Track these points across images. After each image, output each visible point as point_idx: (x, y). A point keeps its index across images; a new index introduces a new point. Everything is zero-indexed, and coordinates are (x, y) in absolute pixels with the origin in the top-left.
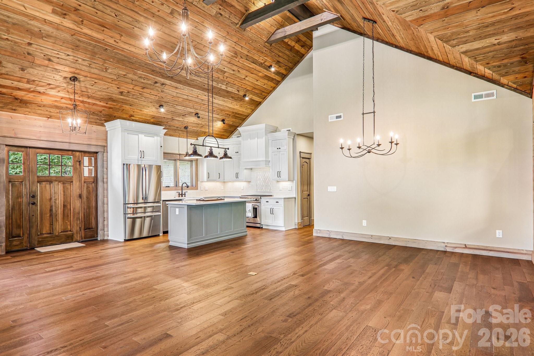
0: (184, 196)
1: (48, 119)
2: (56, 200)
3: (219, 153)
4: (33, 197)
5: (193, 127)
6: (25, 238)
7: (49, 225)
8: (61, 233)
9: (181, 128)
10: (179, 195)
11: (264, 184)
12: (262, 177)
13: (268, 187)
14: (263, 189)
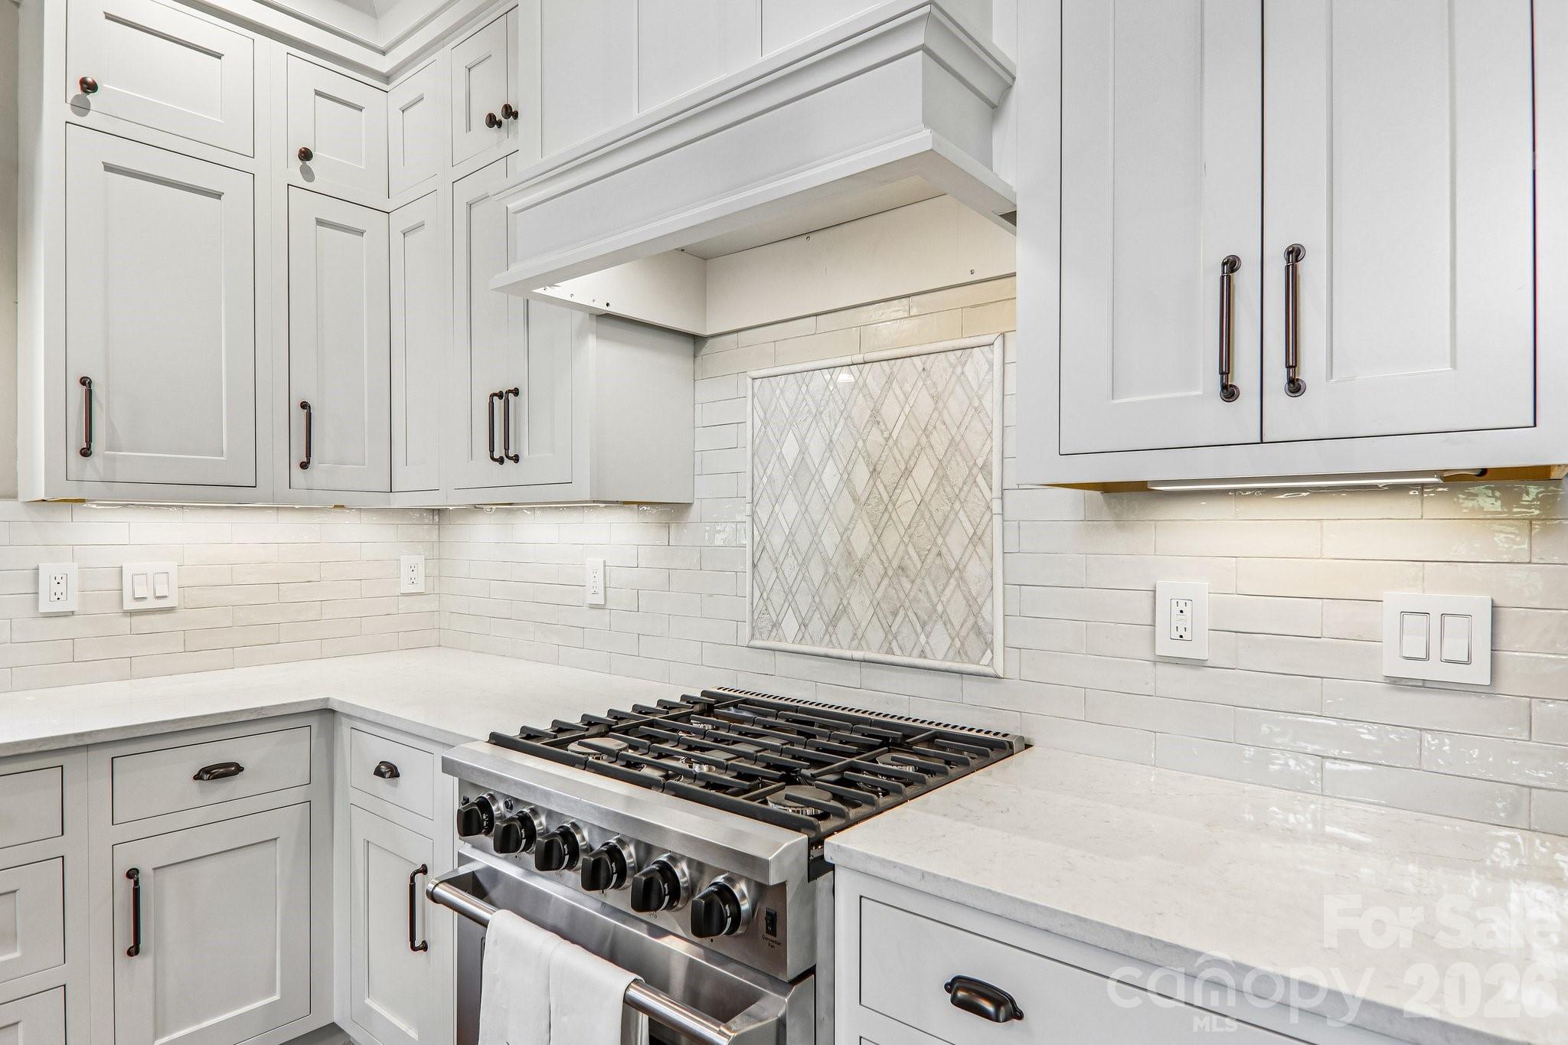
3: (306, 156)
11: (861, 540)
12: (830, 446)
13: (931, 589)
14: (843, 610)
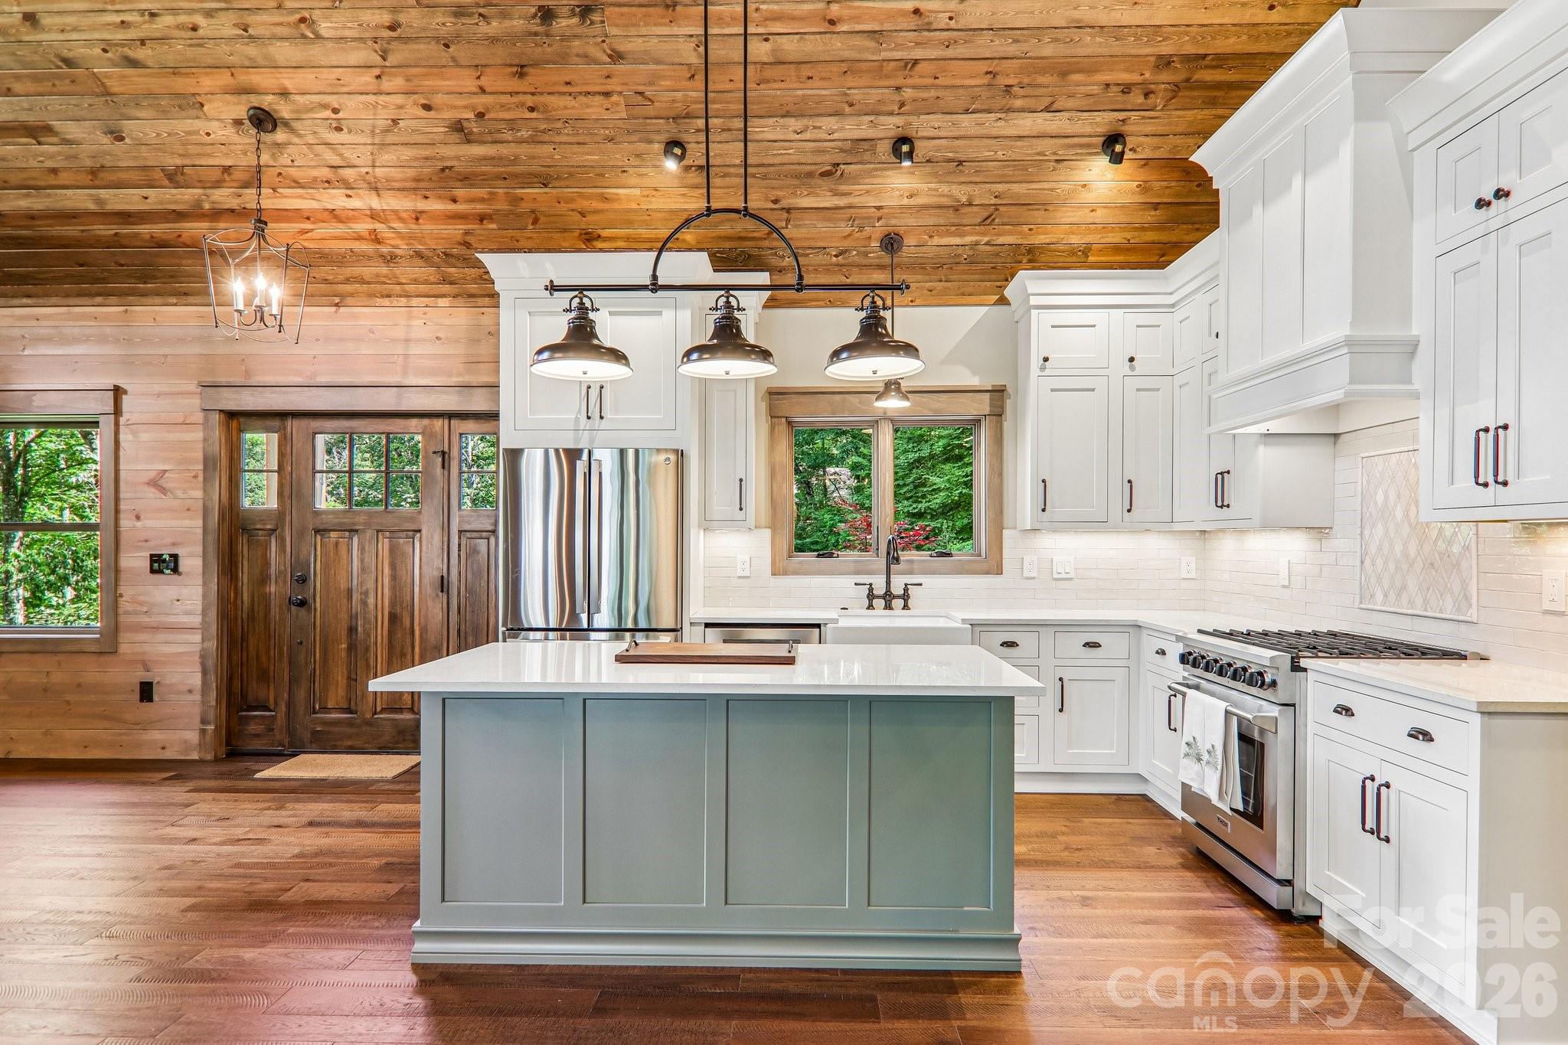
0: (898, 603)
1: (336, 312)
2: (366, 593)
3: (1132, 360)
4: (303, 580)
5: (934, 231)
6: (278, 715)
7: (345, 681)
8: (381, 712)
9: (866, 254)
10: (871, 596)
11: (1413, 550)
12: (1399, 497)
13: (1444, 575)
14: (1404, 587)
